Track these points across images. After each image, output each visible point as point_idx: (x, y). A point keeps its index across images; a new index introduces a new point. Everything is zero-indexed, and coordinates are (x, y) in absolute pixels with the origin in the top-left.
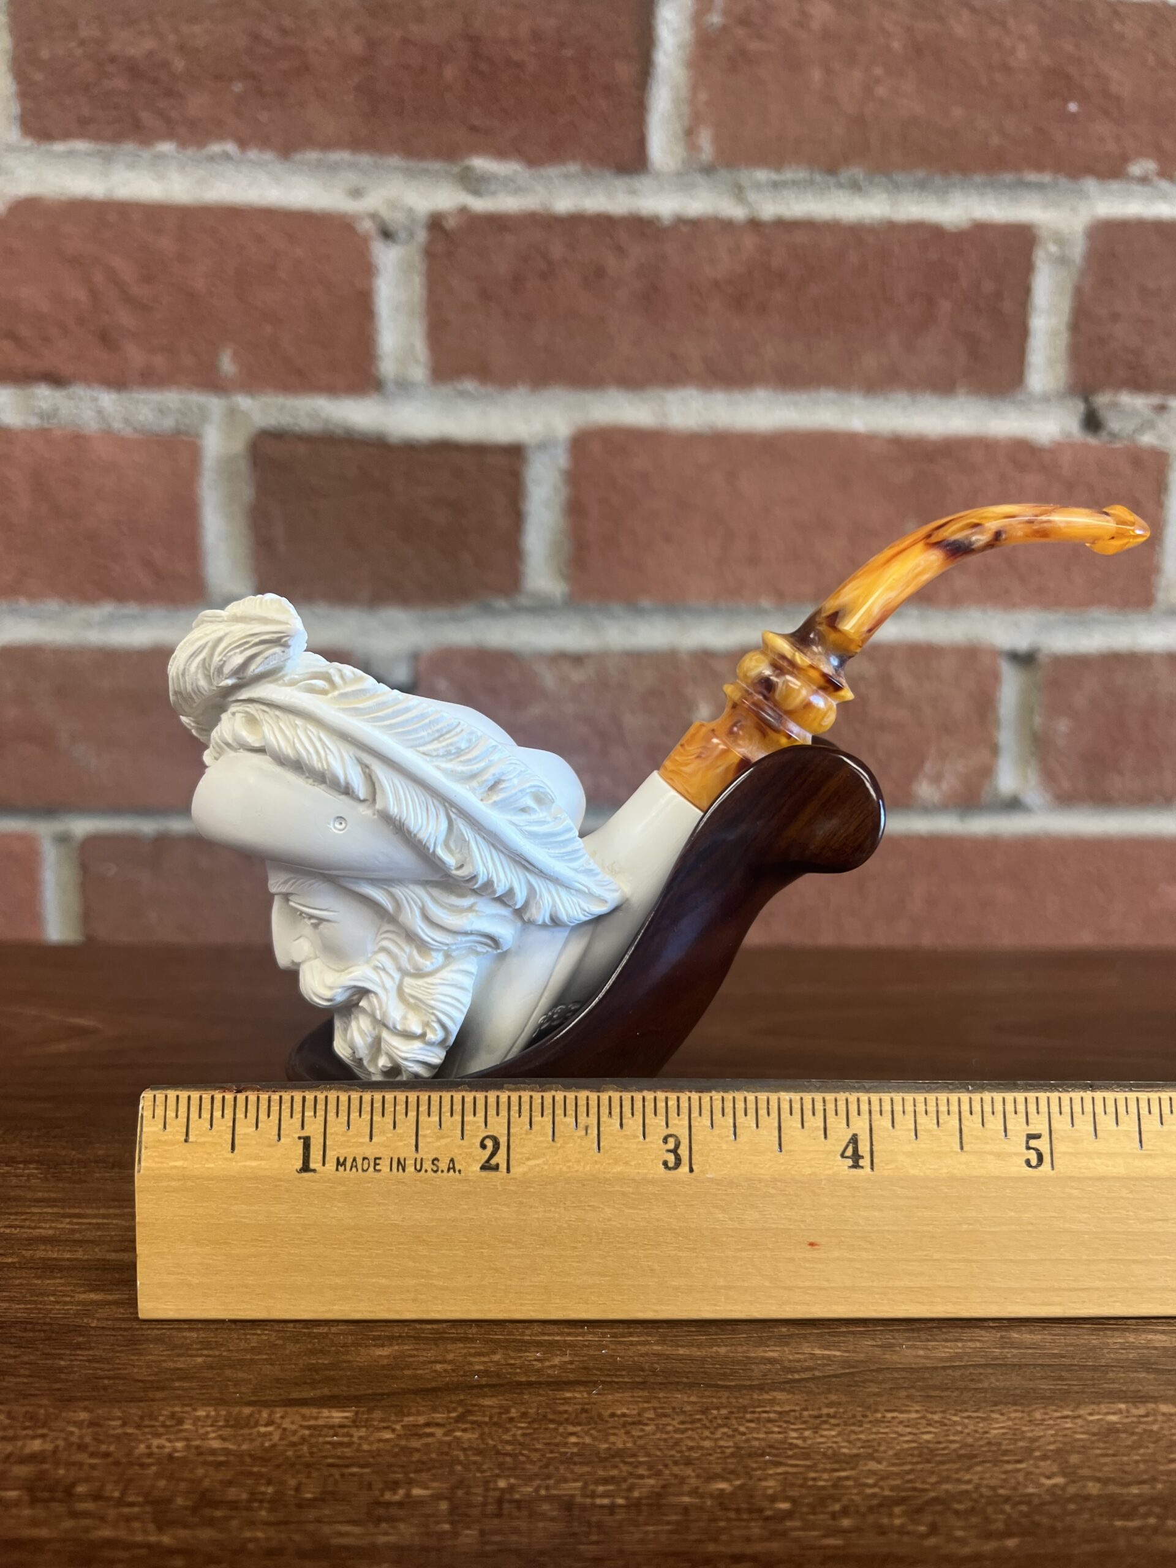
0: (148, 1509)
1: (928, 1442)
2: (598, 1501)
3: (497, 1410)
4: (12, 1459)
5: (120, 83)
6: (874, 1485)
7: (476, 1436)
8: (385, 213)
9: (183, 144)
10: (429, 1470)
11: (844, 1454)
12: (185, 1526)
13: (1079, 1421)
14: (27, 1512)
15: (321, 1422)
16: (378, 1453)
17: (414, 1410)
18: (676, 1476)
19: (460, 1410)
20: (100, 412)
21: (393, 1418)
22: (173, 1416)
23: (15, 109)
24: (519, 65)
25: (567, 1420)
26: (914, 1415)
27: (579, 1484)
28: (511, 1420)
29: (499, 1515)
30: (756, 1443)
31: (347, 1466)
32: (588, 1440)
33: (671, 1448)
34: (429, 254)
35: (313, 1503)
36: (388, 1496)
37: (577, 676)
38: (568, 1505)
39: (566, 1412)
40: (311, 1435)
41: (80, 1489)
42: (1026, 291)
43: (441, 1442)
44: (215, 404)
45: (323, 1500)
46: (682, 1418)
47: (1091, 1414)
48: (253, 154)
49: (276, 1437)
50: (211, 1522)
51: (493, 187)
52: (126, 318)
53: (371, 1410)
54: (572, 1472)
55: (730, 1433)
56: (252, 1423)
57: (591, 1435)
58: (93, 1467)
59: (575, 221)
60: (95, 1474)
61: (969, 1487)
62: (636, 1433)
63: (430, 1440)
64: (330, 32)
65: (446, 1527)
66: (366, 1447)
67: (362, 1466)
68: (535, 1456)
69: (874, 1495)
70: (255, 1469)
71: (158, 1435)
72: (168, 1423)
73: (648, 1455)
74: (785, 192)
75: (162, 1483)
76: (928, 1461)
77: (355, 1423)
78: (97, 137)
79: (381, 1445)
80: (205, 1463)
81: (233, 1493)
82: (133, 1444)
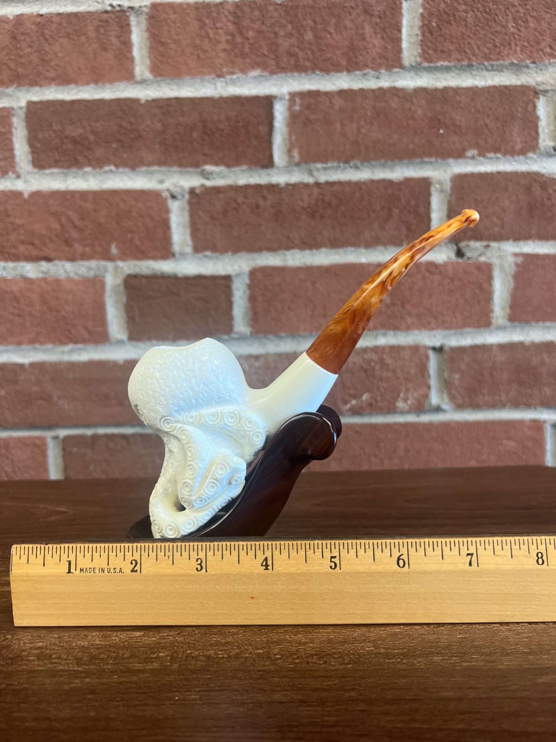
0: (75, 661)
1: (332, 638)
2: (219, 656)
3: (191, 631)
4: (33, 648)
5: (70, 146)
6: (310, 650)
7: (183, 638)
8: (172, 189)
9: (94, 167)
10: (166, 648)
11: (303, 642)
12: (86, 665)
13: (385, 631)
14: (36, 663)
15: (133, 636)
16: (150, 644)
17: (164, 632)
18: (245, 649)
19: (179, 631)
20: (65, 271)
21: (156, 634)
22: (85, 635)
23: (30, 158)
24: (222, 130)
25: (213, 634)
26: (330, 630)
27: (213, 652)
28: (195, 634)
29: (186, 660)
30: (275, 639)
31: (140, 648)
32: (219, 639)
33: (246, 641)
34: (190, 203)
35: (128, 658)
36: (151, 656)
37: (257, 364)
38: (209, 657)
39: (213, 631)
40: (129, 639)
41: (53, 656)
42: (429, 204)
43: (171, 641)
44: (110, 265)
45: (131, 657)
46: (252, 632)
47: (390, 629)
48: (121, 170)
49: (117, 641)
50: (95, 664)
51: (215, 176)
52: (74, 234)
53: (149, 632)
54: (212, 648)
55: (267, 636)
56: (111, 636)
57: (221, 638)
58: (58, 650)
59: (247, 187)
60: (59, 652)
61: (341, 651)
62: (235, 637)
63: (167, 640)
64: (149, 123)
65: (169, 664)
66: (146, 642)
67: (144, 648)
68: (201, 644)
69: (309, 653)
70: (110, 649)
71: (80, 641)
72: (83, 637)
73: (238, 643)
74: (329, 171)
75: (80, 654)
76: (330, 643)
77: (144, 636)
78: (62, 167)
79: (151, 642)
80: (94, 648)
81: (102, 656)
82: (71, 643)
